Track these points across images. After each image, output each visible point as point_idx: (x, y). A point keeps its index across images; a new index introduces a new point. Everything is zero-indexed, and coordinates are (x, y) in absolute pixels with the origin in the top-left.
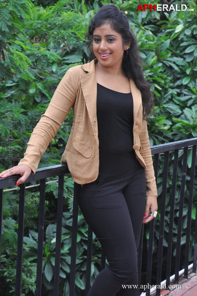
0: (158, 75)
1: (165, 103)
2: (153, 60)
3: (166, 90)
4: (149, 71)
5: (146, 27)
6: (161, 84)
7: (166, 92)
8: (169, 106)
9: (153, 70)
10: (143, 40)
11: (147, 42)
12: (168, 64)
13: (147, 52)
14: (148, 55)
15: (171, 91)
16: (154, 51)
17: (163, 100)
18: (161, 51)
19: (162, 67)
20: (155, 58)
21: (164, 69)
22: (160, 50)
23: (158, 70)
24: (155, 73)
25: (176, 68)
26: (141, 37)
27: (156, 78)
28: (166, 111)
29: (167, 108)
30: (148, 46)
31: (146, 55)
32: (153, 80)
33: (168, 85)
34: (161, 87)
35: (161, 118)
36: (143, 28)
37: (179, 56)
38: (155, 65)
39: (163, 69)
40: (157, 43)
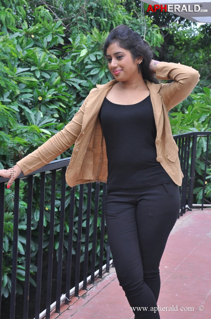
0: (62, 94)
2: (57, 80)
3: (70, 108)
4: (54, 90)
5: (51, 51)
6: (65, 102)
7: (70, 110)
9: (57, 89)
10: (46, 61)
11: (50, 63)
12: (70, 84)
13: (51, 73)
14: (52, 75)
16: (57, 72)
17: (68, 117)
18: (64, 72)
19: (65, 87)
20: (59, 78)
21: (68, 88)
22: (62, 71)
23: (62, 89)
24: (60, 92)
25: (78, 88)
26: (44, 59)
27: (60, 96)
30: (51, 67)
31: (50, 76)
32: (58, 98)
33: (71, 103)
34: (65, 105)
36: (48, 52)
37: (83, 78)
38: (59, 85)
39: (66, 88)
40: (60, 65)
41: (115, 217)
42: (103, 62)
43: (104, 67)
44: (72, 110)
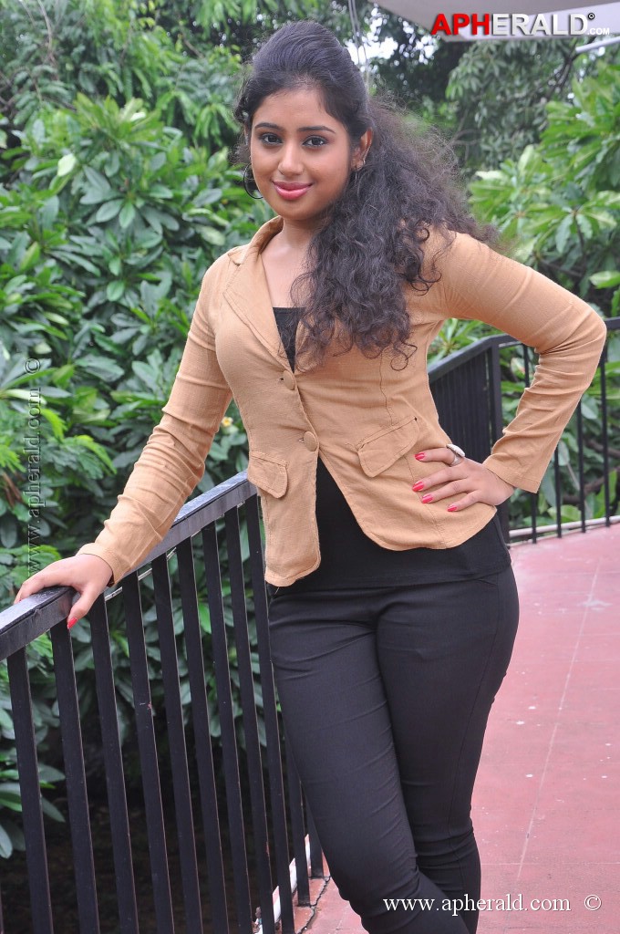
0: (52, 289)
1: (78, 357)
2: (29, 253)
3: (74, 324)
7: (75, 329)
8: (90, 361)
9: (33, 277)
12: (67, 258)
15: (86, 325)
16: (26, 229)
17: (72, 349)
18: (42, 226)
19: (56, 269)
20: (35, 247)
21: (62, 272)
22: (38, 225)
23: (48, 277)
24: (43, 285)
25: (89, 267)
27: (47, 296)
28: (85, 375)
29: (89, 367)
33: (77, 311)
34: (65, 319)
35: (82, 394)
37: (81, 233)
38: (37, 266)
39: (59, 273)
40: (29, 209)
41: (306, 674)
42: (124, 181)
43: (131, 194)
44: (80, 329)
